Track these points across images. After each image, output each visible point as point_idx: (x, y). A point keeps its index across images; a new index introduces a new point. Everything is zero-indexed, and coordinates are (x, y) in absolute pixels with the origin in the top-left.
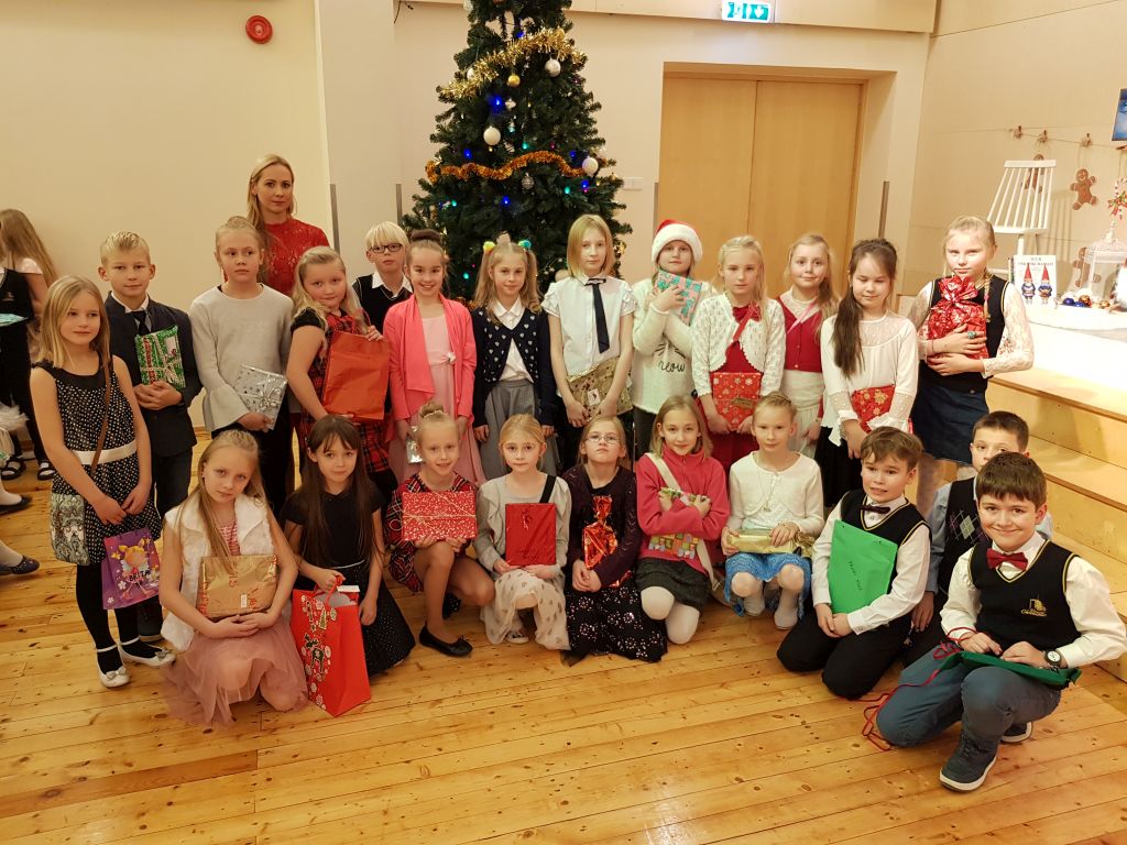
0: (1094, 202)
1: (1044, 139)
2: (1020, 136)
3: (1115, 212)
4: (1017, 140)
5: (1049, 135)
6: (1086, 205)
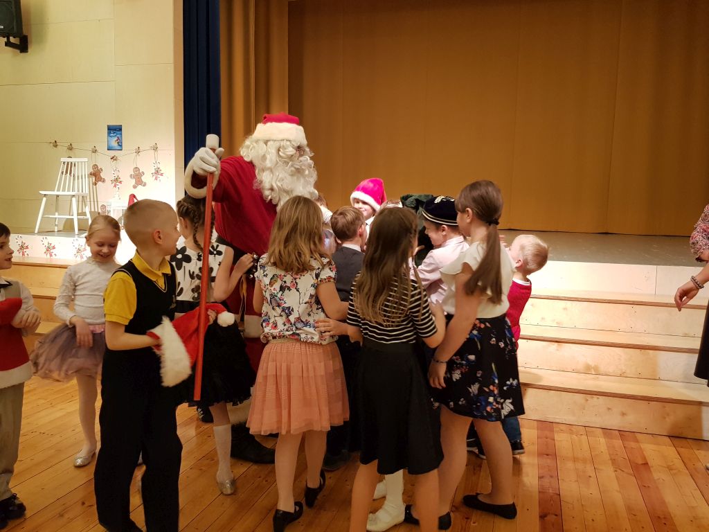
0: (104, 181)
1: (70, 148)
2: (56, 146)
3: (115, 186)
4: (55, 148)
5: (73, 146)
6: (100, 183)
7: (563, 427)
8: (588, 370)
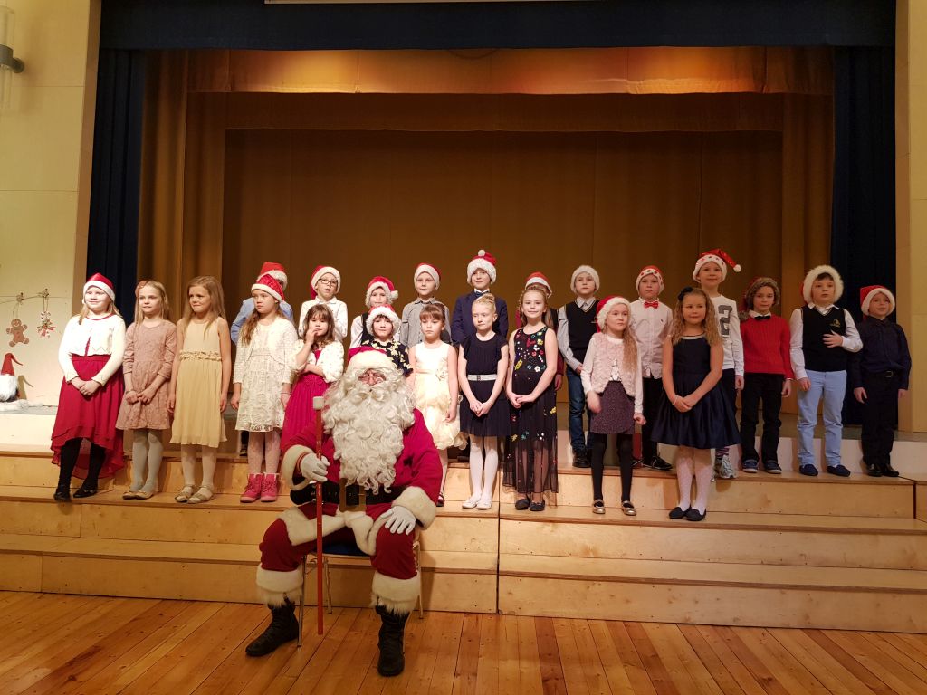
7: (564, 622)
8: (587, 553)
